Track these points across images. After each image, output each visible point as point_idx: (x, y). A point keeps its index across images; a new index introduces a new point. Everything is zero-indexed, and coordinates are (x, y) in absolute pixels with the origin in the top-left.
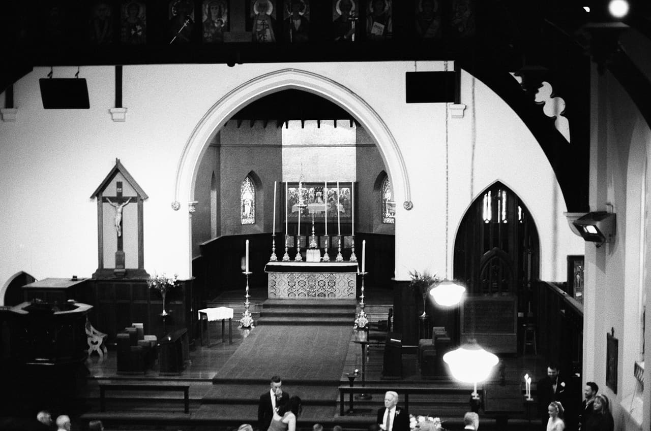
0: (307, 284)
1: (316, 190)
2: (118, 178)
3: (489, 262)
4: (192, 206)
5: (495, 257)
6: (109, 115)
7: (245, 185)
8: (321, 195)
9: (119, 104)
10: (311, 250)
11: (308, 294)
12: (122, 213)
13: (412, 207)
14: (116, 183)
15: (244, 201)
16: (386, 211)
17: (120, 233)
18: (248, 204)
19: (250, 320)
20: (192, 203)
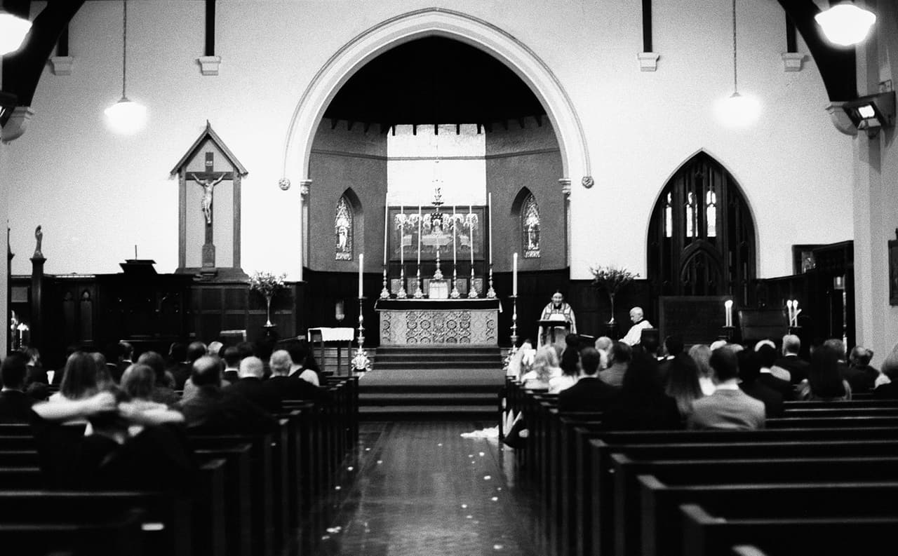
0: (432, 326)
1: (433, 216)
2: (208, 147)
3: (692, 257)
4: (305, 185)
5: (699, 252)
6: (197, 67)
7: (340, 207)
8: (440, 224)
9: (210, 51)
10: (436, 283)
11: (434, 340)
12: (212, 193)
13: (593, 184)
14: (205, 153)
15: (338, 228)
16: (528, 242)
17: (209, 219)
18: (344, 233)
19: (365, 361)
20: (305, 181)
